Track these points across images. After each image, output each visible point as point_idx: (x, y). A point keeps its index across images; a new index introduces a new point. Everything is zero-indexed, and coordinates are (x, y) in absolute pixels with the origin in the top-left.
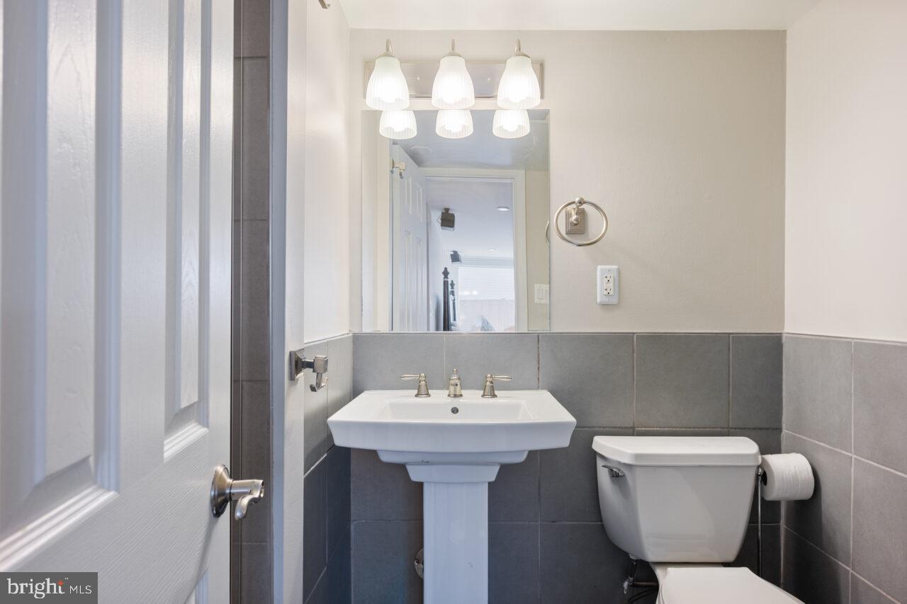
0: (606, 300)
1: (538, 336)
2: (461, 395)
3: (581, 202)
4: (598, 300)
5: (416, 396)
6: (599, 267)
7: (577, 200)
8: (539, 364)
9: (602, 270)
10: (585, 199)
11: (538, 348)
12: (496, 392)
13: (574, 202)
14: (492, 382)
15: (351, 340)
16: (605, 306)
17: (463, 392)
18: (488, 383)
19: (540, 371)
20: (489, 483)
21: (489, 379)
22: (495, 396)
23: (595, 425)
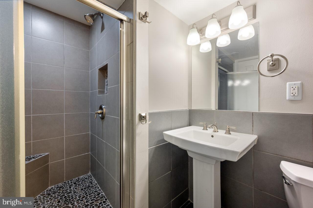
0: (292, 98)
1: (253, 113)
2: (218, 132)
3: (272, 56)
4: (287, 98)
5: (203, 129)
6: (288, 83)
7: (269, 55)
8: (253, 124)
9: (289, 84)
10: (274, 54)
11: (253, 118)
12: (231, 132)
13: (268, 57)
14: (229, 129)
15: (188, 111)
16: (291, 101)
17: (219, 130)
18: (227, 129)
19: (254, 127)
20: (221, 162)
21: (228, 128)
22: (230, 134)
23: (285, 156)
